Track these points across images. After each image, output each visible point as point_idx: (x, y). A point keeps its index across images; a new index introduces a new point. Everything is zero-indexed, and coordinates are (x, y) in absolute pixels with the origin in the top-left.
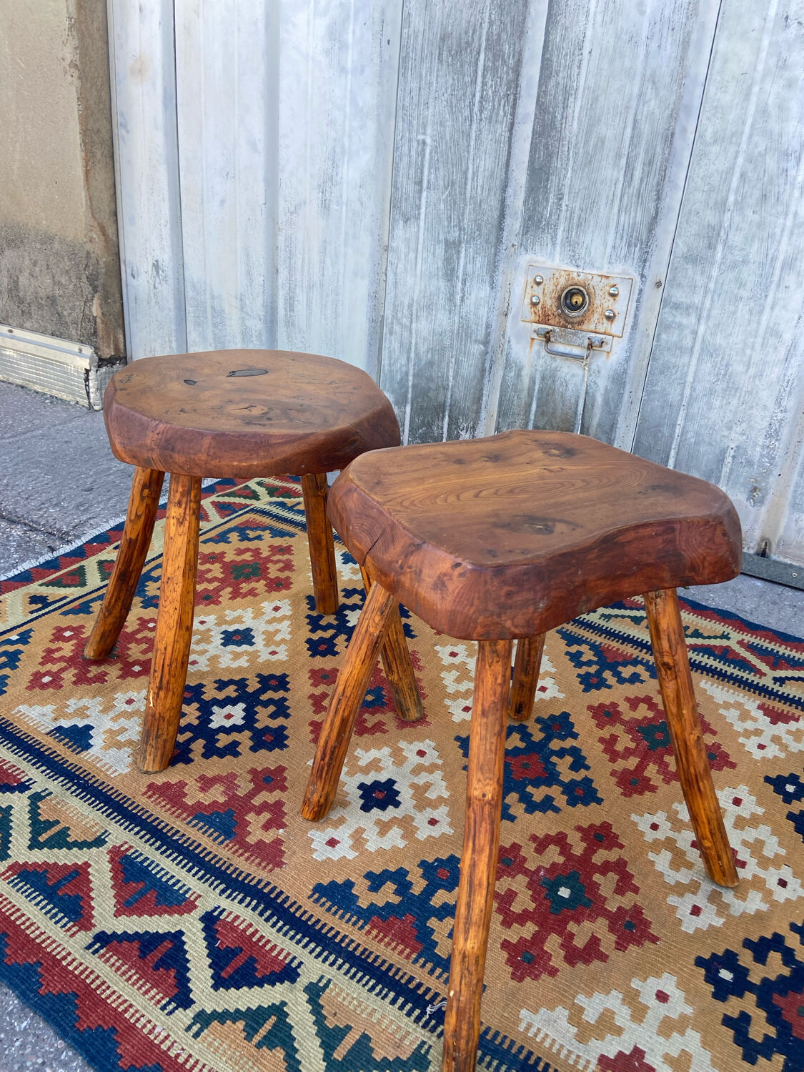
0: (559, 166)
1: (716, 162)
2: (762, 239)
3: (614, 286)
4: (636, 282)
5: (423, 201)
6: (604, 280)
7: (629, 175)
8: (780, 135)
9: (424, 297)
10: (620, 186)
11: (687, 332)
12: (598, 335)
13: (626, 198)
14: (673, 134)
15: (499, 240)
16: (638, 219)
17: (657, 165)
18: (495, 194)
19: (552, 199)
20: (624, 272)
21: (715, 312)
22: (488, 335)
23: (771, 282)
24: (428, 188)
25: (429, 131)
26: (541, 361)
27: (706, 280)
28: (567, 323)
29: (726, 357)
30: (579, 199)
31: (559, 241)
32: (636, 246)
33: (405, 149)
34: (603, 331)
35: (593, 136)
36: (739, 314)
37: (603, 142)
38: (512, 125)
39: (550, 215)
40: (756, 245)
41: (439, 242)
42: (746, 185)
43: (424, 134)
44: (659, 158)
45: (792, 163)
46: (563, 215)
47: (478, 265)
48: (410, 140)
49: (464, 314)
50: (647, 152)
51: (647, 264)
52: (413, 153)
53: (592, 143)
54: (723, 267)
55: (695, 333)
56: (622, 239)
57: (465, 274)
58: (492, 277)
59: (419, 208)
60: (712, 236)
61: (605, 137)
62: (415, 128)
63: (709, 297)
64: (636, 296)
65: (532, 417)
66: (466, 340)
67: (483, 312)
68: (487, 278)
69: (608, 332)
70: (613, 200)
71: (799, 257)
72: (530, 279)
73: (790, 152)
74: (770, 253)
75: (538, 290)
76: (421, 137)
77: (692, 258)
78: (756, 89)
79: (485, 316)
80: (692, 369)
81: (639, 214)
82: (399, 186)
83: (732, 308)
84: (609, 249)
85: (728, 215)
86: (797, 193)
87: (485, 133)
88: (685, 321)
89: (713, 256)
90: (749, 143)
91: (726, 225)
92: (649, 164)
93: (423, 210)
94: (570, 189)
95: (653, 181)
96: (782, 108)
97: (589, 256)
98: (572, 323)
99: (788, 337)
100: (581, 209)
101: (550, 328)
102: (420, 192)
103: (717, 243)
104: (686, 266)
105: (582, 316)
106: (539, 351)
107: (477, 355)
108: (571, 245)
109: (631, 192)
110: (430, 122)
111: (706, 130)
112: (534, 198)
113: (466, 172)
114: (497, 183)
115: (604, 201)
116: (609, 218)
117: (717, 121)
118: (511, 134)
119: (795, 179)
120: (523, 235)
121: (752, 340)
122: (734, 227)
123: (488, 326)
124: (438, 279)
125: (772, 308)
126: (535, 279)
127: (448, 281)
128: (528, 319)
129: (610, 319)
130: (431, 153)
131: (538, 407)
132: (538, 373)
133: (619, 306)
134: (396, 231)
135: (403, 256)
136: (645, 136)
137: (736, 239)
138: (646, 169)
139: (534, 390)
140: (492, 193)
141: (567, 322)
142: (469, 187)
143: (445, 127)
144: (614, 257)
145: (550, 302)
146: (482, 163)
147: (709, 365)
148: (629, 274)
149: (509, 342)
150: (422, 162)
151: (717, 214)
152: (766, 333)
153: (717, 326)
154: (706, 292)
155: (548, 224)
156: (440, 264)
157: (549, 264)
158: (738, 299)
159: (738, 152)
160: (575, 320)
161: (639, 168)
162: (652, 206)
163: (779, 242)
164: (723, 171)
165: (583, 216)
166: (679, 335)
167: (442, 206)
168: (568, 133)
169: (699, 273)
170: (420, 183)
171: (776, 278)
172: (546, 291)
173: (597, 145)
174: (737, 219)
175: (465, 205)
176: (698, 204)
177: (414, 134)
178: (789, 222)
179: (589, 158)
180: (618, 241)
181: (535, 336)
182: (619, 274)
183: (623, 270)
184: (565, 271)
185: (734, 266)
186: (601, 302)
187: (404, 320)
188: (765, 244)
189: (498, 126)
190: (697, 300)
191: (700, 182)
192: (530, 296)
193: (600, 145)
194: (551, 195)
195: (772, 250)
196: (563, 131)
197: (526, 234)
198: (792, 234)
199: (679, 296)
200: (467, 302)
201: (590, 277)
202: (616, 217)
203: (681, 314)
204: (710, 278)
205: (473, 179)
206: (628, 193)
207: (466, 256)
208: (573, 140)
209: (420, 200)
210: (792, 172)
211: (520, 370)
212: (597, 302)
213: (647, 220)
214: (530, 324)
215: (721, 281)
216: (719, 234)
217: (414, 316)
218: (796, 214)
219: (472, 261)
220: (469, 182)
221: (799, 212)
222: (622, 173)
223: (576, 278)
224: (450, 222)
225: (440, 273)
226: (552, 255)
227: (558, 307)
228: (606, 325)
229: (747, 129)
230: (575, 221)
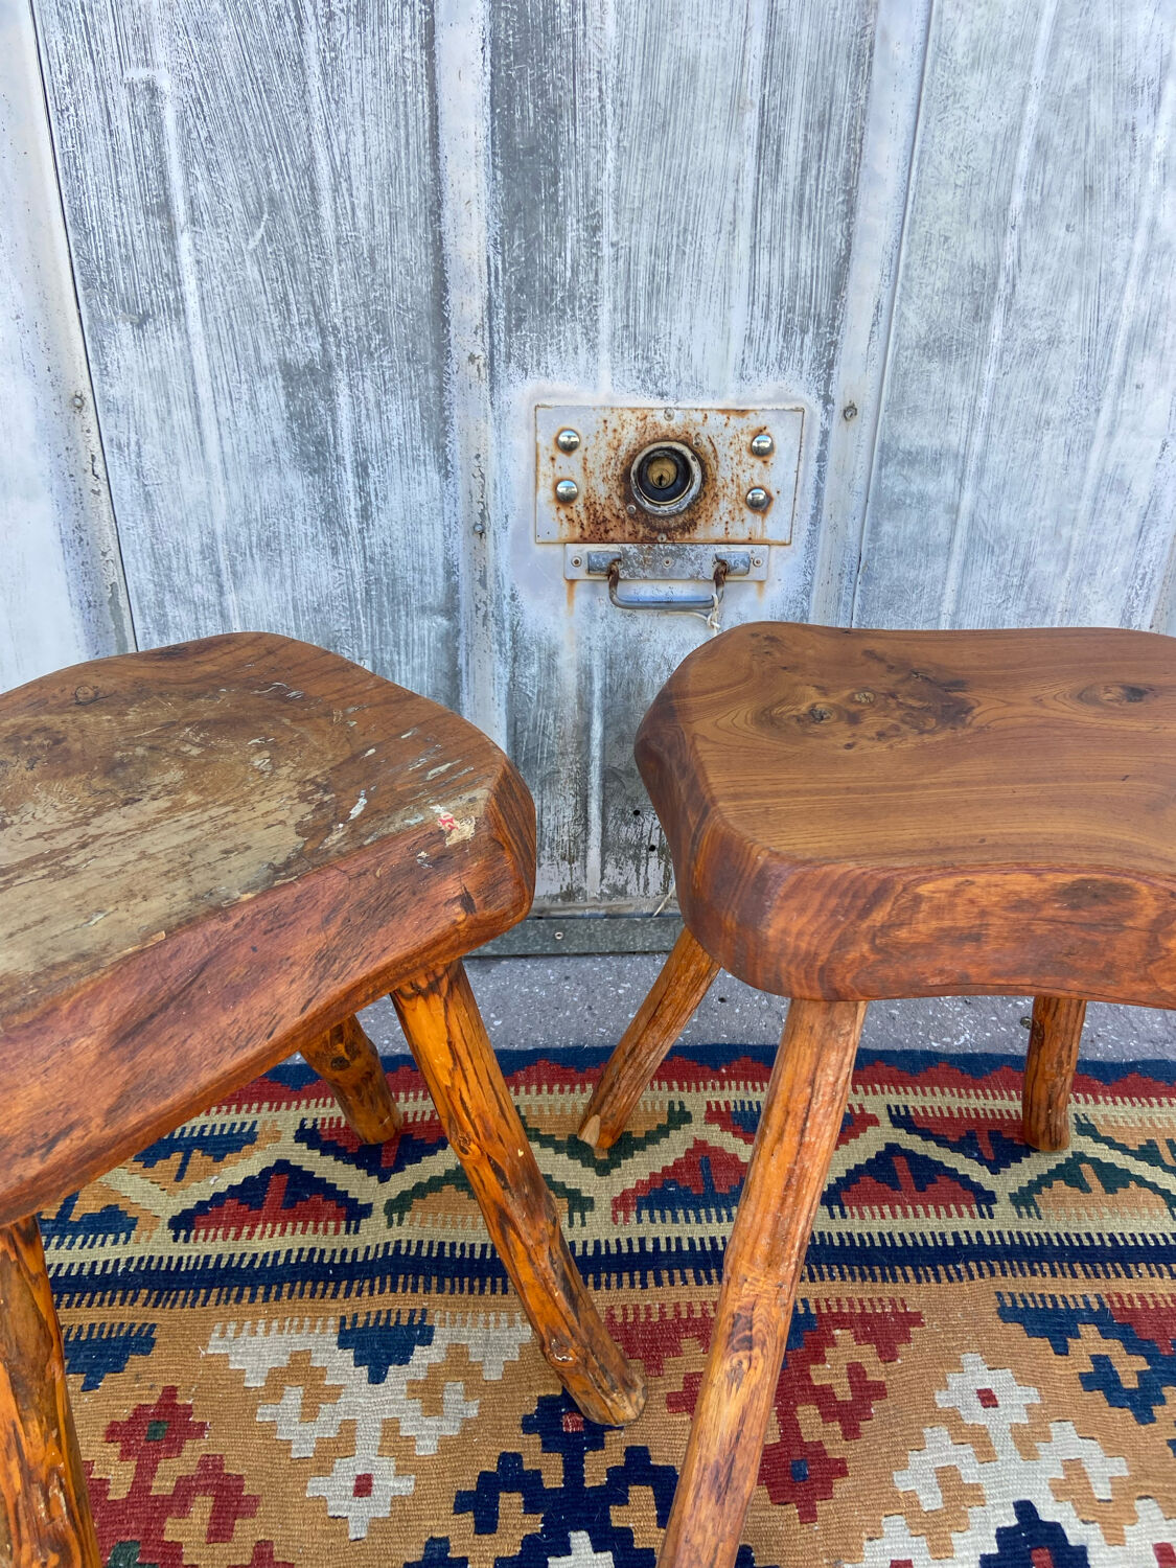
0: (582, 140)
1: (981, 114)
2: (1088, 285)
3: (760, 432)
4: (812, 415)
5: (186, 259)
6: (734, 420)
7: (770, 157)
8: (1119, 43)
9: (247, 522)
10: (748, 184)
11: (938, 511)
12: (733, 548)
13: (768, 214)
14: (871, 48)
15: (442, 349)
16: (805, 267)
17: (839, 129)
18: (412, 227)
19: (573, 230)
20: (779, 397)
21: (994, 459)
22: (453, 590)
23: (1106, 380)
24: (193, 222)
25: (161, 54)
26: (599, 628)
27: (972, 392)
28: (653, 531)
29: (1022, 550)
30: (645, 226)
31: (604, 337)
32: (804, 331)
33: (92, 112)
34: (744, 536)
35: (665, 55)
36: (1044, 457)
37: (693, 72)
38: (430, 27)
39: (575, 272)
40: (1074, 304)
41: (263, 372)
42: (1050, 166)
43: (146, 63)
44: (843, 110)
45: (1144, 110)
46: (605, 272)
47: (396, 422)
48: (102, 85)
49: (377, 550)
50: (811, 95)
51: (835, 371)
52: (123, 124)
53: (663, 76)
54: (1007, 358)
55: (954, 509)
56: (767, 318)
57: (359, 445)
58: (441, 448)
59: (175, 281)
60: (981, 292)
61: (696, 58)
62: (111, 47)
63: (980, 428)
64: (815, 449)
65: (596, 752)
66: (395, 612)
67: (432, 538)
68: (426, 452)
69: (757, 537)
70: (734, 223)
71: (1162, 319)
72: (545, 441)
73: (1139, 82)
74: (1104, 317)
75: (570, 465)
76: (138, 74)
77: (941, 347)
79: (439, 546)
80: (952, 585)
81: (805, 253)
82: (92, 221)
83: (1030, 446)
84: (736, 345)
85: (1012, 239)
86: (1153, 177)
87: (349, 55)
88: (931, 488)
89: (985, 336)
90: (1050, 63)
91: (1009, 262)
92: (821, 125)
93: (190, 286)
94: (617, 199)
95: (834, 168)
97: (688, 367)
98: (667, 530)
99: (1141, 491)
100: (654, 252)
101: (614, 548)
102: (170, 235)
103: (991, 306)
104: (927, 366)
105: (689, 507)
106: (591, 606)
107: (432, 640)
108: (637, 343)
109: (779, 198)
110: (158, 27)
111: (954, 34)
112: (525, 233)
113: (309, 169)
114: (412, 195)
115: (712, 226)
116: (729, 268)
117: (978, 12)
118: (431, 55)
119: (1150, 145)
120: (509, 331)
121: (1072, 507)
122: (1027, 265)
123: (450, 570)
124: (280, 471)
125: (1111, 434)
126: (557, 439)
127: (314, 471)
128: (555, 537)
129: (759, 507)
130: (182, 120)
131: (606, 728)
132: (596, 654)
133: (779, 475)
134: (113, 353)
135: (153, 423)
136: (802, 50)
137: (1032, 291)
138: (814, 139)
139: (591, 693)
140: (404, 224)
141: (653, 529)
142: (326, 211)
143: (213, 39)
144: (750, 363)
145: (604, 490)
146: (360, 139)
147: (988, 571)
148: (793, 400)
149: (513, 597)
150: (158, 147)
151: (990, 239)
152: (1098, 488)
153: (1000, 488)
154: (973, 419)
155: (572, 297)
156: (279, 430)
157: (587, 398)
158: (1043, 423)
159: (1026, 87)
160: (672, 523)
161: (794, 135)
162: (836, 230)
163: (1122, 291)
164: (997, 135)
165: (661, 268)
166: (921, 519)
167: (252, 272)
168: (594, 50)
169: (956, 378)
170: (165, 208)
171: (1115, 371)
172: (590, 465)
173: (674, 83)
174: (1032, 247)
175: (326, 262)
176: (946, 219)
177: (112, 67)
178: (1139, 246)
179: (660, 116)
180: (759, 323)
181: (580, 573)
182: (769, 401)
183: (779, 391)
184: (633, 410)
185: (1031, 352)
186: (734, 471)
187: (198, 588)
188: (1093, 297)
189: (391, 33)
190: (954, 439)
191: (946, 163)
192: (550, 482)
193: (685, 78)
194: (571, 221)
195: (1109, 311)
196: (580, 43)
197: (518, 327)
198: (1146, 270)
199: (916, 435)
200: (381, 519)
201: (698, 417)
202: (746, 265)
203: (922, 474)
204: (979, 387)
205: (336, 190)
206: (773, 203)
207: (355, 401)
208: (610, 66)
209: (174, 258)
210: (1144, 131)
211: (552, 655)
212: (723, 473)
213: (826, 266)
214: (558, 549)
215: (1004, 391)
216: (995, 284)
217: (226, 576)
218: (1153, 226)
219: (374, 413)
220: (326, 197)
221: (1159, 220)
222: (750, 152)
223: (664, 423)
224: (286, 315)
225: (285, 455)
226: (590, 375)
227: (627, 498)
228: (750, 523)
229: (1044, 30)
230: (642, 282)
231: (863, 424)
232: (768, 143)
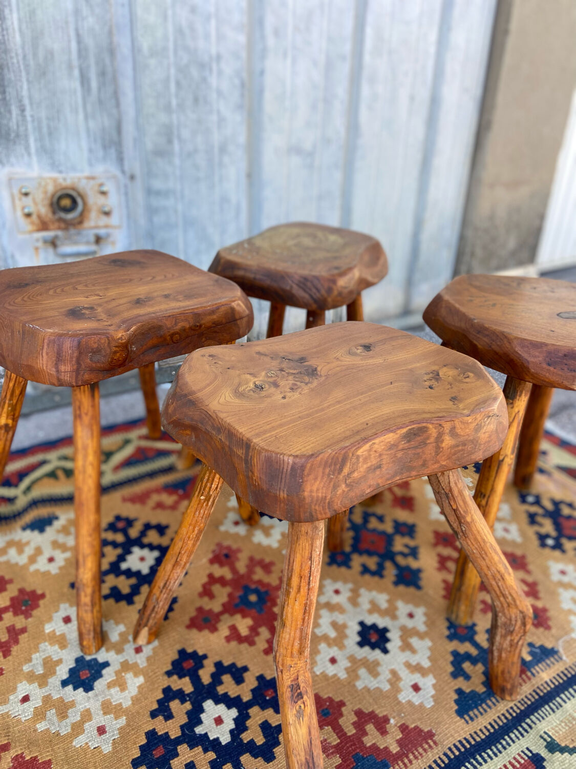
0: (12, 77)
1: (156, 73)
2: (202, 132)
3: (101, 185)
4: (119, 178)
6: (91, 181)
7: (86, 85)
8: (195, 50)
10: (79, 94)
11: (171, 211)
12: (100, 230)
13: (88, 104)
16: (106, 124)
19: (15, 111)
20: (106, 172)
27: (173, 169)
28: (67, 225)
30: (43, 109)
32: (110, 148)
34: (104, 225)
35: (41, 49)
37: (52, 55)
39: (18, 127)
42: (182, 91)
44: (109, 69)
45: (208, 73)
46: (30, 126)
50: (97, 64)
51: (124, 162)
53: (41, 56)
54: (182, 157)
55: (176, 211)
56: (95, 142)
60: (168, 133)
61: (53, 50)
64: (123, 191)
69: (108, 225)
70: (76, 107)
71: (227, 143)
72: (16, 192)
73: (204, 63)
75: (28, 201)
77: (160, 153)
78: (170, 12)
81: (105, 120)
84: (86, 152)
86: (215, 96)
88: (167, 204)
89: (173, 149)
90: (175, 57)
91: (176, 124)
92: (102, 74)
94: (30, 100)
96: (192, 29)
97: (69, 161)
98: (72, 225)
100: (48, 119)
101: (52, 233)
103: (173, 139)
104: (157, 160)
105: (80, 215)
106: (47, 257)
108: (47, 153)
109: (92, 99)
111: (142, 45)
115: (68, 110)
116: (78, 124)
119: (211, 84)
121: (213, 208)
122: (182, 124)
125: (220, 182)
126: (21, 191)
128: (26, 231)
129: (107, 214)
133: (112, 201)
136: (91, 50)
137: (186, 133)
138: (101, 80)
144: (92, 160)
145: (44, 210)
148: (111, 172)
151: (167, 115)
153: (190, 202)
155: (18, 136)
157: (30, 174)
159: (169, 64)
160: (75, 221)
161: (93, 78)
162: (114, 112)
163: (213, 134)
164: (162, 80)
165: (52, 124)
166: (166, 215)
168: (12, 45)
169: (166, 163)
171: (217, 160)
172: (36, 201)
173: (46, 57)
174: (182, 118)
178: (215, 118)
179: (42, 70)
180: (93, 144)
181: (40, 244)
182: (102, 174)
183: (104, 169)
184: (50, 178)
185: (190, 155)
186: (94, 200)
190: (170, 186)
192: (21, 208)
193: (49, 57)
194: (13, 107)
198: (219, 126)
199: (158, 184)
201: (76, 180)
202: (84, 123)
203: (163, 199)
204: (175, 166)
206: (90, 100)
208: (20, 52)
212: (91, 201)
213: (113, 123)
214: (30, 236)
216: (172, 131)
218: (218, 111)
221: (220, 109)
222: (78, 84)
223: (63, 183)
226: (29, 165)
227: (54, 213)
228: (104, 220)
229: (171, 45)
230: (45, 130)
231: (139, 182)
232: (84, 80)
